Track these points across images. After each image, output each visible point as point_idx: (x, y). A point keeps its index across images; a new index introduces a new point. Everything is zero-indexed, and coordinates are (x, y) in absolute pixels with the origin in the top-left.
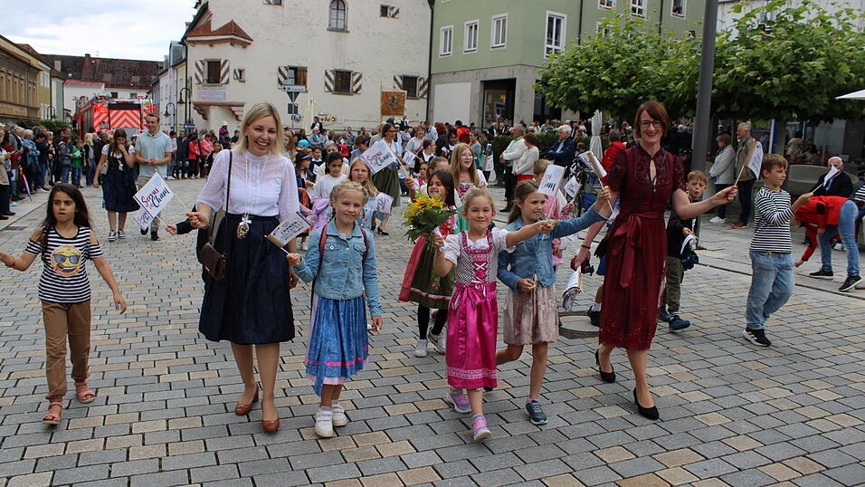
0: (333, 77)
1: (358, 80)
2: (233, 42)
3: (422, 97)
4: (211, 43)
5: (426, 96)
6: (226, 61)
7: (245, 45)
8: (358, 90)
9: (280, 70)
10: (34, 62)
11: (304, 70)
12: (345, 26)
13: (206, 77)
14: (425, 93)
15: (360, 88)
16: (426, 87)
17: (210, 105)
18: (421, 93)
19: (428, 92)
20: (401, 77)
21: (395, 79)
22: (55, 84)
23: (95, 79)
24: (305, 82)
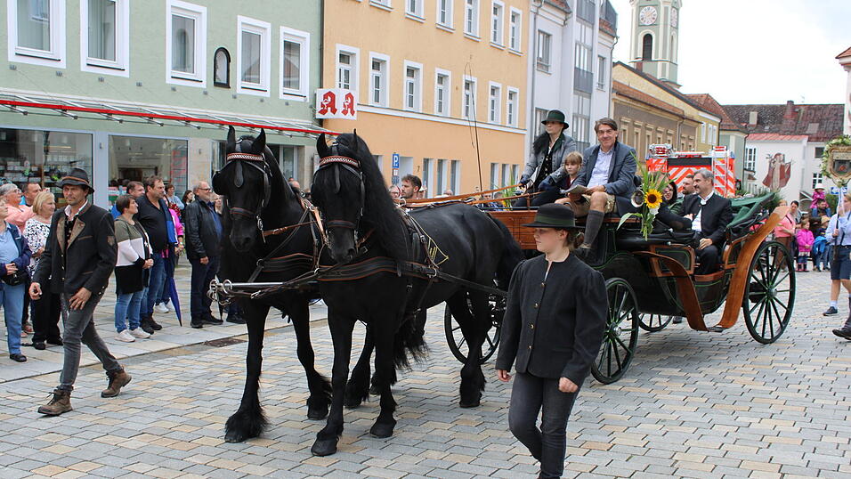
10: (689, 111)
22: (734, 139)
23: (797, 131)
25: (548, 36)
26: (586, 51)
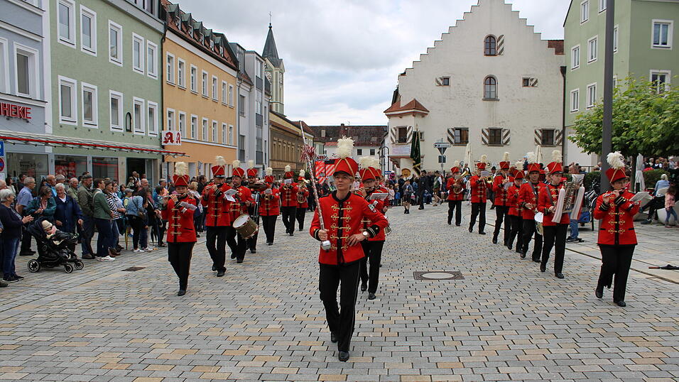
0: (487, 134)
1: (506, 135)
2: (414, 114)
3: (558, 144)
4: (401, 116)
5: (561, 144)
6: (410, 127)
7: (423, 115)
8: (507, 142)
9: (449, 131)
11: (467, 130)
12: (496, 96)
13: (397, 139)
14: (560, 141)
15: (508, 140)
16: (561, 136)
17: (400, 157)
18: (557, 141)
19: (563, 140)
20: (540, 130)
21: (536, 132)
22: (318, 145)
24: (467, 139)
25: (243, 97)
26: (259, 104)
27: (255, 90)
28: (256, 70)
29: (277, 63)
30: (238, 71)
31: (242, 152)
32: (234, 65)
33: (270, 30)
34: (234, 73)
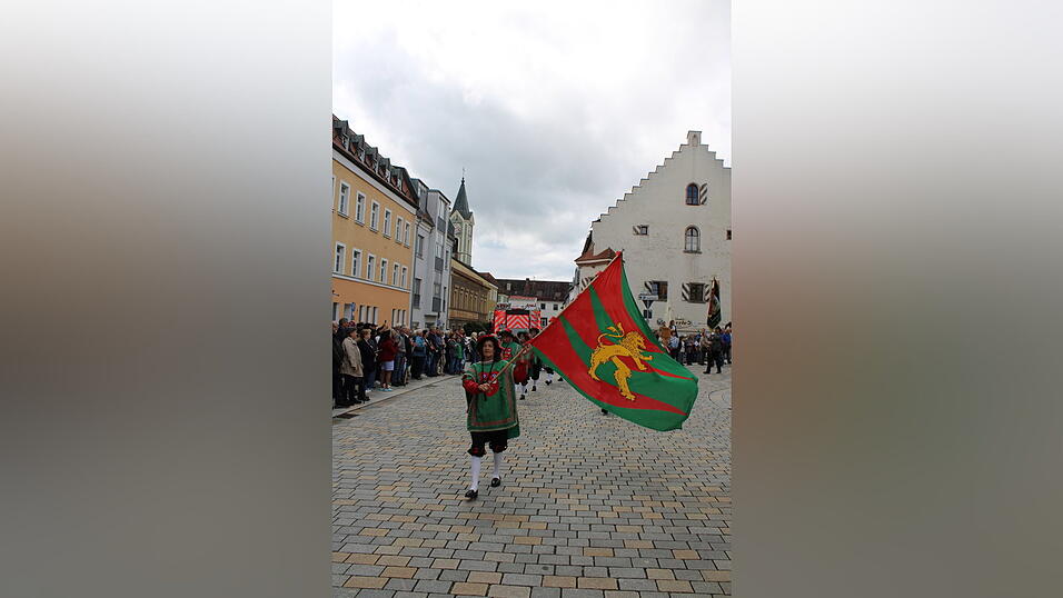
0: (688, 289)
4: (593, 265)
9: (646, 284)
10: (485, 283)
11: (666, 284)
12: (698, 248)
22: (502, 297)
23: (531, 295)
24: (666, 293)
25: (422, 237)
26: (440, 248)
27: (437, 233)
28: (439, 211)
29: (468, 216)
30: (418, 208)
31: (417, 298)
32: (414, 201)
33: (463, 185)
34: (414, 211)
